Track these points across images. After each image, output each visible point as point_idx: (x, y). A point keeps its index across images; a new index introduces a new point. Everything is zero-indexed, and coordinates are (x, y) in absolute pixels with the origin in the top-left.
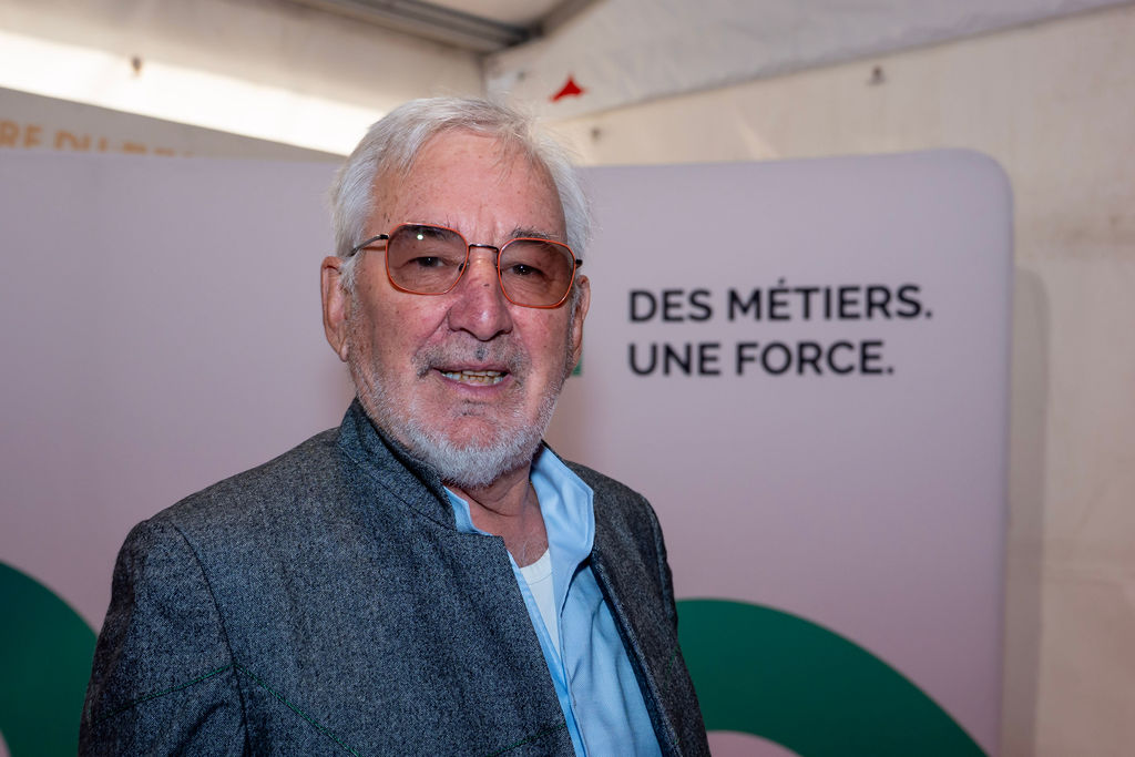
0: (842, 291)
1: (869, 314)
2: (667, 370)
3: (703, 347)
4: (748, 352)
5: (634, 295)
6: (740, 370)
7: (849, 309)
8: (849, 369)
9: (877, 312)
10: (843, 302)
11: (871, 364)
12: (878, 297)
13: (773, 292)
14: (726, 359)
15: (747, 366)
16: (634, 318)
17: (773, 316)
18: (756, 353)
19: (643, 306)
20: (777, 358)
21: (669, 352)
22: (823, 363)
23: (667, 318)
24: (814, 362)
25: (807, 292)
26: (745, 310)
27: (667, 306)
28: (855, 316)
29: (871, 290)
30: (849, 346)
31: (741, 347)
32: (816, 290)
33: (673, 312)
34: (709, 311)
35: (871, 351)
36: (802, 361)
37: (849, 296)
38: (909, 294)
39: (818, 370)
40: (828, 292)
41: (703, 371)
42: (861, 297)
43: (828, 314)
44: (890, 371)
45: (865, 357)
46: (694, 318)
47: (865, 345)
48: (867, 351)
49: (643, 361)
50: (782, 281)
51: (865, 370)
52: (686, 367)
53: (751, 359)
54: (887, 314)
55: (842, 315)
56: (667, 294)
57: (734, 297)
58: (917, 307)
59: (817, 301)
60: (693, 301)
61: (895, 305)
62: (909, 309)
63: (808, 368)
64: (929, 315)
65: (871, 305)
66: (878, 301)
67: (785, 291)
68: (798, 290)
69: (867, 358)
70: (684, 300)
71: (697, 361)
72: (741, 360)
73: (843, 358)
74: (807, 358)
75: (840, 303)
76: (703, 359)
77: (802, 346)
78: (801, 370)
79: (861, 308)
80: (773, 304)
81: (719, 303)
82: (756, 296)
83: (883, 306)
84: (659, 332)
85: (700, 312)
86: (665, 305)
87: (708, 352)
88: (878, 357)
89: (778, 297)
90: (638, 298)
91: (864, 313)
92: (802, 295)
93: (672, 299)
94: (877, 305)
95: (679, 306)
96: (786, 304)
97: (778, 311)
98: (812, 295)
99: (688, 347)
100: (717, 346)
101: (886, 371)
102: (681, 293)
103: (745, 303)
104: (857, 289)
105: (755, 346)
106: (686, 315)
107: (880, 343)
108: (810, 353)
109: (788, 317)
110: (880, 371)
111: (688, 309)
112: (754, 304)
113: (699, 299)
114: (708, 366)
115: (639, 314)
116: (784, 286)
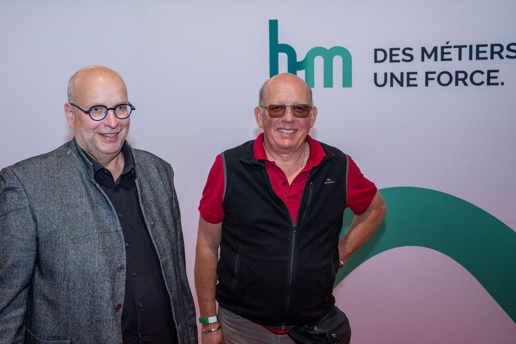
0: (478, 46)
1: (492, 58)
2: (392, 85)
3: (409, 74)
4: (430, 76)
5: (376, 50)
6: (427, 85)
7: (481, 55)
8: (482, 83)
9: (496, 56)
11: (492, 81)
12: (497, 49)
13: (443, 48)
14: (420, 79)
15: (429, 81)
16: (376, 61)
17: (443, 59)
18: (435, 76)
19: (381, 55)
20: (445, 79)
21: (392, 75)
22: (468, 81)
23: (391, 61)
24: (463, 80)
25: (460, 48)
26: (429, 57)
27: (391, 55)
28: (486, 58)
29: (493, 46)
30: (482, 73)
31: (427, 73)
32: (465, 46)
33: (394, 58)
34: (412, 57)
35: (492, 74)
36: (457, 80)
37: (481, 49)
38: (512, 47)
39: (466, 84)
40: (471, 47)
41: (408, 85)
42: (488, 49)
43: (471, 58)
44: (502, 84)
45: (489, 78)
46: (403, 60)
47: (489, 72)
48: (490, 75)
49: (381, 81)
50: (448, 43)
51: (489, 84)
52: (401, 84)
53: (433, 79)
54: (502, 57)
55: (478, 58)
56: (391, 50)
57: (424, 50)
59: (466, 52)
60: (404, 53)
61: (505, 53)
62: (512, 54)
63: (460, 83)
65: (493, 53)
66: (496, 51)
67: (450, 47)
68: (455, 47)
69: (491, 78)
70: (400, 52)
71: (407, 80)
72: (427, 79)
73: (478, 78)
74: (460, 78)
75: (477, 52)
76: (409, 79)
77: (457, 73)
78: (457, 84)
79: (488, 55)
80: (443, 53)
81: (417, 54)
82: (435, 49)
83: (499, 53)
84: (387, 67)
85: (409, 58)
86: (390, 55)
87: (411, 76)
88: (496, 77)
89: (446, 50)
90: (378, 52)
91: (489, 57)
92: (458, 49)
93: (394, 52)
94: (496, 53)
95: (398, 55)
96: (449, 53)
97: (446, 56)
98: (463, 49)
99: (402, 74)
100: (416, 73)
101: (500, 84)
102: (398, 49)
103: (429, 54)
104: (486, 45)
105: (434, 73)
106: (401, 60)
107: (497, 71)
108: (461, 76)
109: (451, 60)
110: (497, 84)
111: (402, 56)
112: (434, 54)
113: (407, 52)
114: (411, 82)
115: (378, 60)
116: (449, 45)
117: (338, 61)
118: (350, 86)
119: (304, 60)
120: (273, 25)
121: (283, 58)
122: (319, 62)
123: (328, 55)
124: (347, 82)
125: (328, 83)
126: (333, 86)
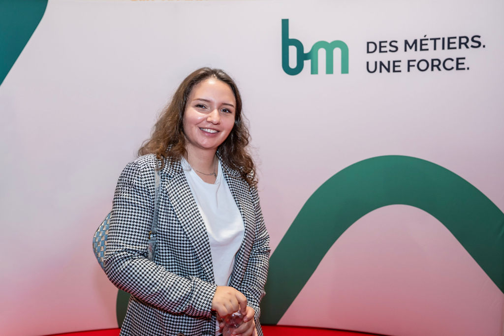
0: (449, 39)
1: (460, 47)
2: (381, 71)
3: (394, 62)
4: (411, 63)
5: (368, 43)
6: (409, 71)
7: (451, 46)
8: (452, 68)
9: (463, 46)
10: (449, 43)
11: (460, 66)
12: (463, 40)
13: (421, 40)
14: (403, 66)
15: (411, 68)
16: (368, 52)
17: (421, 49)
18: (415, 63)
19: (372, 47)
20: (423, 65)
21: (381, 64)
22: (441, 66)
23: (380, 51)
24: (437, 66)
25: (435, 40)
26: (411, 48)
27: (381, 47)
28: (455, 48)
29: (460, 38)
30: (452, 60)
31: (409, 61)
32: (439, 39)
33: (383, 49)
34: (397, 48)
35: (460, 61)
36: (433, 66)
37: (451, 40)
38: (475, 39)
39: (440, 70)
40: (443, 39)
41: (394, 71)
42: (457, 41)
43: (443, 48)
44: (468, 69)
45: (458, 64)
46: (390, 51)
47: (458, 59)
48: (459, 62)
49: (372, 68)
50: (425, 36)
51: (458, 69)
52: (388, 70)
53: (414, 66)
54: (467, 47)
55: (449, 48)
56: (380, 43)
57: (406, 42)
58: (480, 43)
59: (439, 43)
60: (390, 45)
61: (470, 43)
62: (477, 44)
63: (435, 68)
64: (484, 46)
65: (460, 44)
66: (463, 42)
67: (427, 39)
68: (431, 39)
69: (459, 64)
70: (387, 44)
71: (392, 67)
72: (409, 66)
73: (449, 64)
74: (435, 65)
75: (448, 43)
76: (394, 66)
77: (433, 60)
78: (432, 70)
79: (457, 45)
80: (421, 45)
81: (401, 45)
82: (415, 42)
83: (465, 44)
84: (378, 57)
85: (394, 49)
86: (380, 47)
87: (396, 64)
88: (463, 64)
89: (424, 42)
90: (370, 44)
91: (458, 47)
92: (433, 41)
93: (383, 44)
94: (463, 43)
95: (385, 47)
96: (427, 44)
97: (424, 47)
98: (437, 41)
99: (389, 62)
100: (400, 61)
101: (466, 69)
102: (386, 42)
103: (411, 45)
104: (455, 38)
105: (415, 61)
106: (388, 50)
107: (464, 58)
108: (436, 63)
109: (427, 50)
110: (464, 69)
111: (389, 48)
112: (414, 45)
113: (393, 44)
114: (397, 69)
115: (370, 50)
116: (426, 38)
117: (337, 53)
118: (347, 72)
119: (310, 52)
120: (285, 23)
121: (293, 50)
122: (322, 53)
123: (329, 47)
124: (345, 69)
125: (330, 70)
126: (334, 72)
